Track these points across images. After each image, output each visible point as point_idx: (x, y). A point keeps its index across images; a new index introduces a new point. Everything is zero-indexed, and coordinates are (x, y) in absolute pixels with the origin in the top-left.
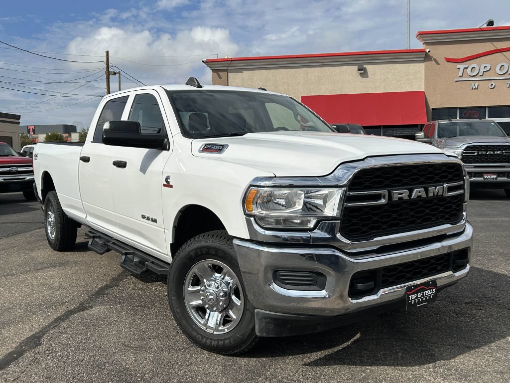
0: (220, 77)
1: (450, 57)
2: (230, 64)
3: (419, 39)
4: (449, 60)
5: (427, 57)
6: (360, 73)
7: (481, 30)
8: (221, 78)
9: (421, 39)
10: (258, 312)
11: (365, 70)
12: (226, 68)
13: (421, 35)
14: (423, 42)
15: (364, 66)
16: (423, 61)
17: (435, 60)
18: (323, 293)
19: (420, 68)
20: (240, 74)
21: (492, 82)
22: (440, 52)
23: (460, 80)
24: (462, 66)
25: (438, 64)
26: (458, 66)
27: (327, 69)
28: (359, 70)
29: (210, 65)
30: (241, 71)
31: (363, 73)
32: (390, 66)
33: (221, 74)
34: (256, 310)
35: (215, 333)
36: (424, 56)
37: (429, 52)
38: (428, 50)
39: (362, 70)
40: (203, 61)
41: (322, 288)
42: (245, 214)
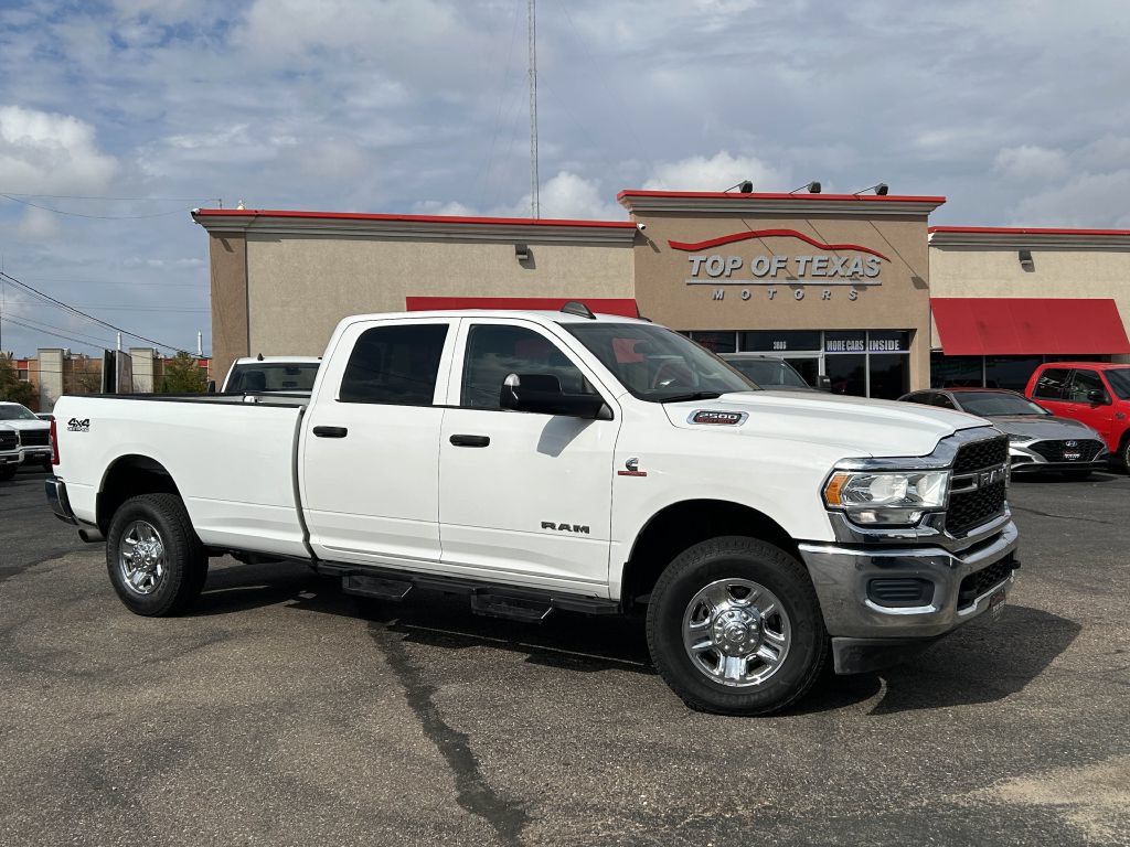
0: (228, 248)
1: (678, 241)
2: (252, 222)
3: (623, 203)
4: (675, 246)
5: (638, 238)
6: (520, 260)
7: (726, 196)
8: (232, 251)
9: (628, 204)
10: (839, 642)
11: (528, 253)
12: (242, 230)
13: (630, 197)
14: (631, 209)
15: (529, 247)
16: (633, 245)
17: (652, 244)
18: (930, 609)
19: (625, 257)
20: (273, 246)
21: (746, 289)
22: (661, 230)
23: (695, 281)
24: (697, 257)
25: (657, 251)
26: (692, 256)
27: (457, 246)
28: (518, 253)
29: (208, 221)
30: (276, 237)
31: (526, 258)
32: (574, 249)
33: (231, 241)
34: (834, 640)
35: (740, 685)
36: (633, 235)
37: (643, 228)
38: (641, 226)
39: (525, 254)
40: (193, 213)
41: (927, 602)
42: (827, 508)
